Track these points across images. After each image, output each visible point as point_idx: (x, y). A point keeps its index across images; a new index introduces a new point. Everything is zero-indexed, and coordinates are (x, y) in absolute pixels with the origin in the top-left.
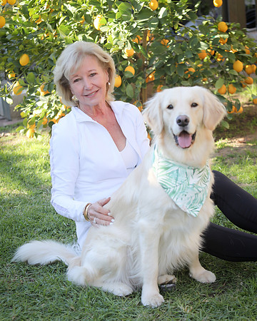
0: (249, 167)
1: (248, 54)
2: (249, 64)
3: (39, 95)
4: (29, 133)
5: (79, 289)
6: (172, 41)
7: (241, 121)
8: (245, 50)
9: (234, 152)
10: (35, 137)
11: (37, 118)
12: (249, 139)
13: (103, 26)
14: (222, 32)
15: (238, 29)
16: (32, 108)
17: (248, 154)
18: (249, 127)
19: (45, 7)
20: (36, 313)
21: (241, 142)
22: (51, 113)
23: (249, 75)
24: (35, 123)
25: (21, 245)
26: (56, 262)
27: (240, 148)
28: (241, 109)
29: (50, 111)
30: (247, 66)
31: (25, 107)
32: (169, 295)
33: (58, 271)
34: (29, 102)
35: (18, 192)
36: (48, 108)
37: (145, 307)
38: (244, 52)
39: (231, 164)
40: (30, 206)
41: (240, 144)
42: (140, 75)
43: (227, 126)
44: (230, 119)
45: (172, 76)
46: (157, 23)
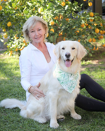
0: (99, 72)
1: (102, 26)
2: (102, 30)
3: (15, 39)
4: (10, 54)
5: (24, 119)
6: (70, 19)
7: (97, 54)
8: (100, 24)
9: (94, 66)
10: (12, 56)
11: (13, 48)
12: (100, 61)
13: (42, 12)
14: (91, 17)
15: (98, 15)
16: (11, 44)
17: (99, 67)
18: (100, 56)
19: (19, 3)
20: (6, 128)
21: (97, 62)
22: (19, 46)
23: (102, 35)
24: (12, 50)
25: (2, 100)
26: (16, 108)
27: (96, 64)
28: (98, 48)
29: (19, 45)
30: (101, 31)
31: (9, 43)
32: (61, 123)
33: (17, 112)
34: (10, 42)
35: (3, 78)
36: (18, 44)
37: (51, 128)
38: (100, 25)
39: (92, 71)
40: (8, 84)
41: (96, 63)
42: (56, 33)
43: (91, 55)
44: (93, 52)
45: (69, 34)
46: (64, 12)
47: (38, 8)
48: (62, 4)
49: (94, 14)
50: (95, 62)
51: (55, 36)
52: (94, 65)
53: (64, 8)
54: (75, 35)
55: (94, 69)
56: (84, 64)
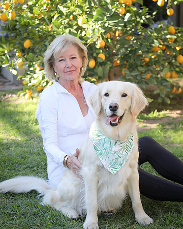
0: (181, 132)
6: (134, 38)
7: (180, 99)
10: (31, 99)
11: (33, 86)
13: (84, 23)
14: (171, 34)
16: (30, 78)
17: (182, 122)
19: (45, 7)
21: (178, 114)
22: (44, 83)
24: (32, 89)
27: (177, 118)
28: (180, 90)
29: (43, 81)
31: (25, 77)
34: (28, 74)
35: (14, 138)
36: (42, 79)
39: (168, 129)
40: (21, 149)
42: (109, 61)
43: (169, 102)
44: (171, 96)
45: (132, 63)
46: (123, 24)
47: (78, 17)
48: (120, 10)
49: (176, 30)
50: (175, 113)
51: (106, 66)
52: (174, 119)
53: (124, 19)
54: (142, 66)
55: (173, 126)
56: (155, 117)
